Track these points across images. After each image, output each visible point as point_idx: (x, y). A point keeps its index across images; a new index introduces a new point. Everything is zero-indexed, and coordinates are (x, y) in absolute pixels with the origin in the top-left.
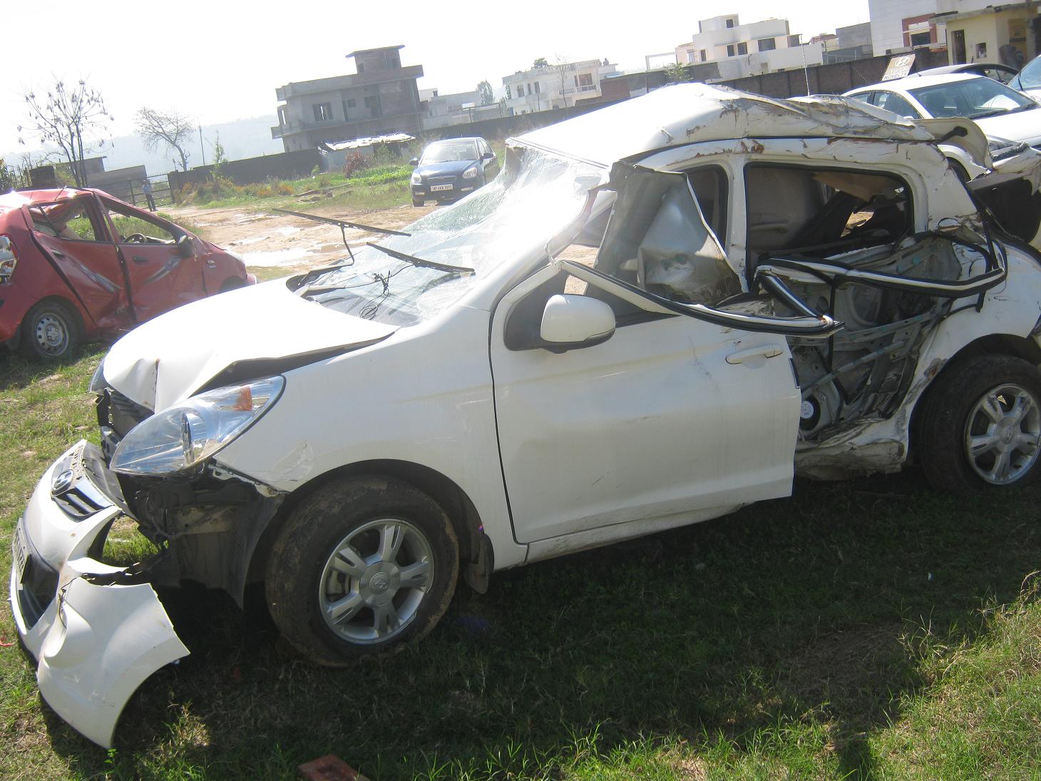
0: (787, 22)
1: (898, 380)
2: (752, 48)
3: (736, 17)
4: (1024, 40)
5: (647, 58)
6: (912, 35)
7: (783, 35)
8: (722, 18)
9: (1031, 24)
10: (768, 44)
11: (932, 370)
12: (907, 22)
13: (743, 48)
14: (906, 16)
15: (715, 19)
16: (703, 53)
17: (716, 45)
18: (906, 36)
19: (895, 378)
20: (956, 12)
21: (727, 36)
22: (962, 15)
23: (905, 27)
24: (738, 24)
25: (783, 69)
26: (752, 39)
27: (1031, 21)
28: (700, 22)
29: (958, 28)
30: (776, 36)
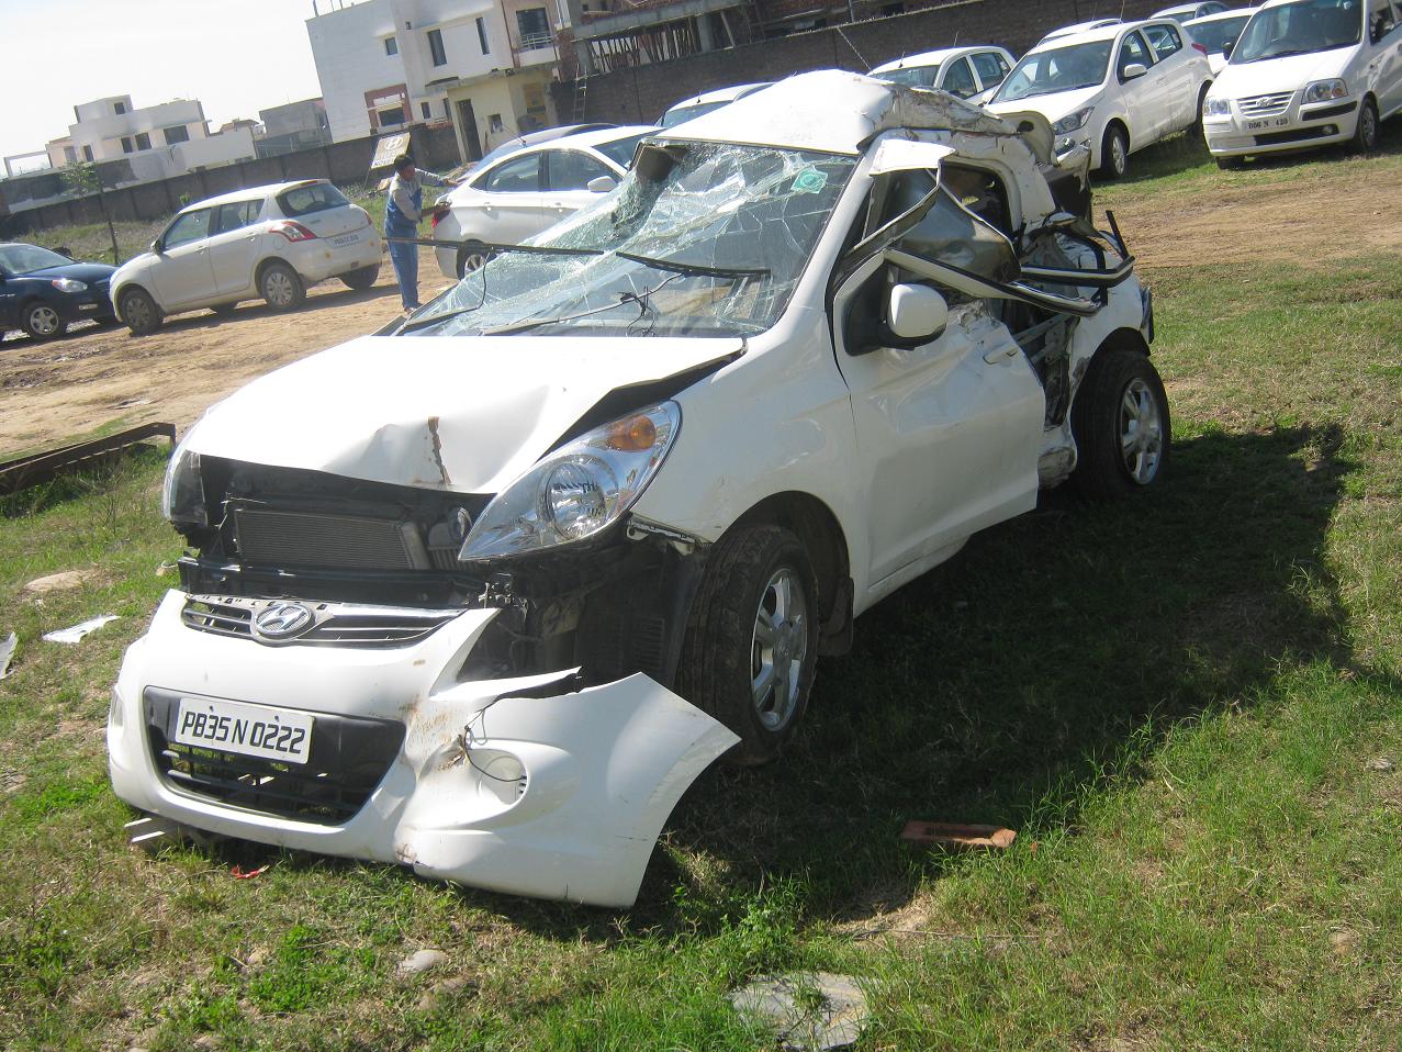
0: (199, 103)
1: (1059, 383)
2: (157, 141)
3: (127, 99)
4: (544, 108)
5: (6, 161)
6: (380, 113)
7: (197, 121)
8: (107, 101)
9: (549, 90)
10: (176, 134)
11: (1079, 370)
12: (370, 97)
13: (143, 142)
14: (370, 88)
15: (99, 104)
16: (87, 150)
17: (106, 138)
18: (372, 113)
19: (1055, 381)
20: (457, 78)
21: (118, 125)
22: (463, 81)
23: (370, 103)
24: (130, 108)
25: (203, 167)
26: (155, 128)
27: (549, 86)
28: (76, 108)
29: (464, 97)
30: (188, 123)
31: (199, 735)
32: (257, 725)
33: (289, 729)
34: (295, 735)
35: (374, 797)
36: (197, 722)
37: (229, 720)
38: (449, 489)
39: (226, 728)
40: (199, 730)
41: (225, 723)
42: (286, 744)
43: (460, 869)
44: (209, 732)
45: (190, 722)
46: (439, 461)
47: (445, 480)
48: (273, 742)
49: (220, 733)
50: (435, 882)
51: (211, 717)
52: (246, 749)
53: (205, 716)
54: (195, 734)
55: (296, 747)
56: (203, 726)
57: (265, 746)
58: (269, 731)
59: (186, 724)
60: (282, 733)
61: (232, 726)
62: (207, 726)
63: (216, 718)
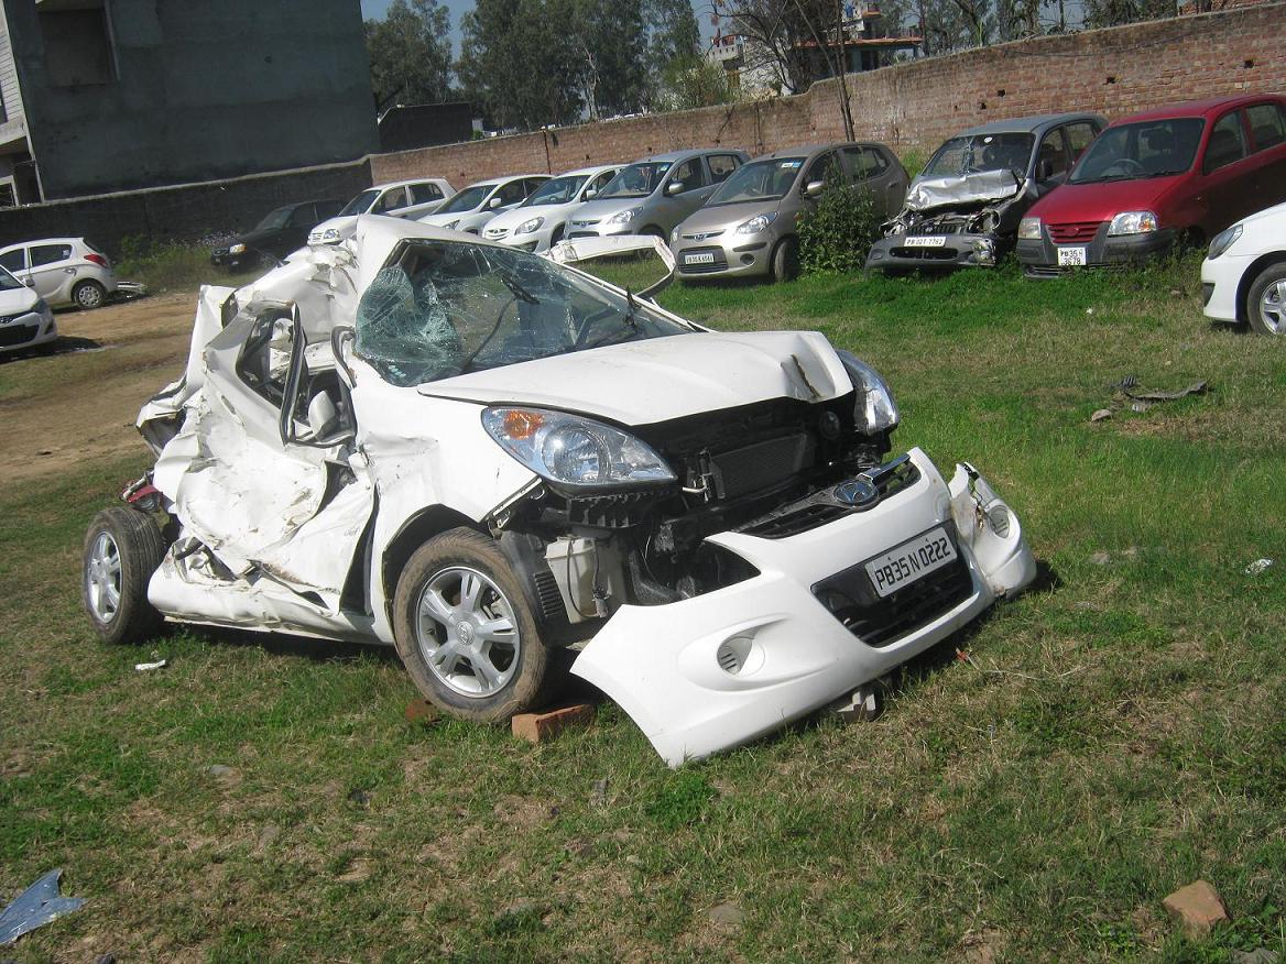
31: (893, 582)
32: (920, 551)
33: (936, 542)
34: (942, 544)
35: (972, 567)
36: (886, 574)
37: (903, 559)
38: (819, 400)
39: (906, 565)
40: (891, 579)
41: (903, 563)
42: (941, 553)
43: (1024, 579)
44: (897, 575)
45: (881, 578)
46: (807, 384)
47: (816, 395)
48: (934, 556)
49: (904, 571)
50: (1017, 595)
51: (893, 564)
52: (925, 571)
53: (888, 567)
54: (890, 583)
55: (946, 551)
56: (891, 574)
57: (933, 561)
58: (928, 551)
59: (880, 582)
60: (935, 547)
61: (907, 562)
62: (894, 573)
63: (896, 563)
